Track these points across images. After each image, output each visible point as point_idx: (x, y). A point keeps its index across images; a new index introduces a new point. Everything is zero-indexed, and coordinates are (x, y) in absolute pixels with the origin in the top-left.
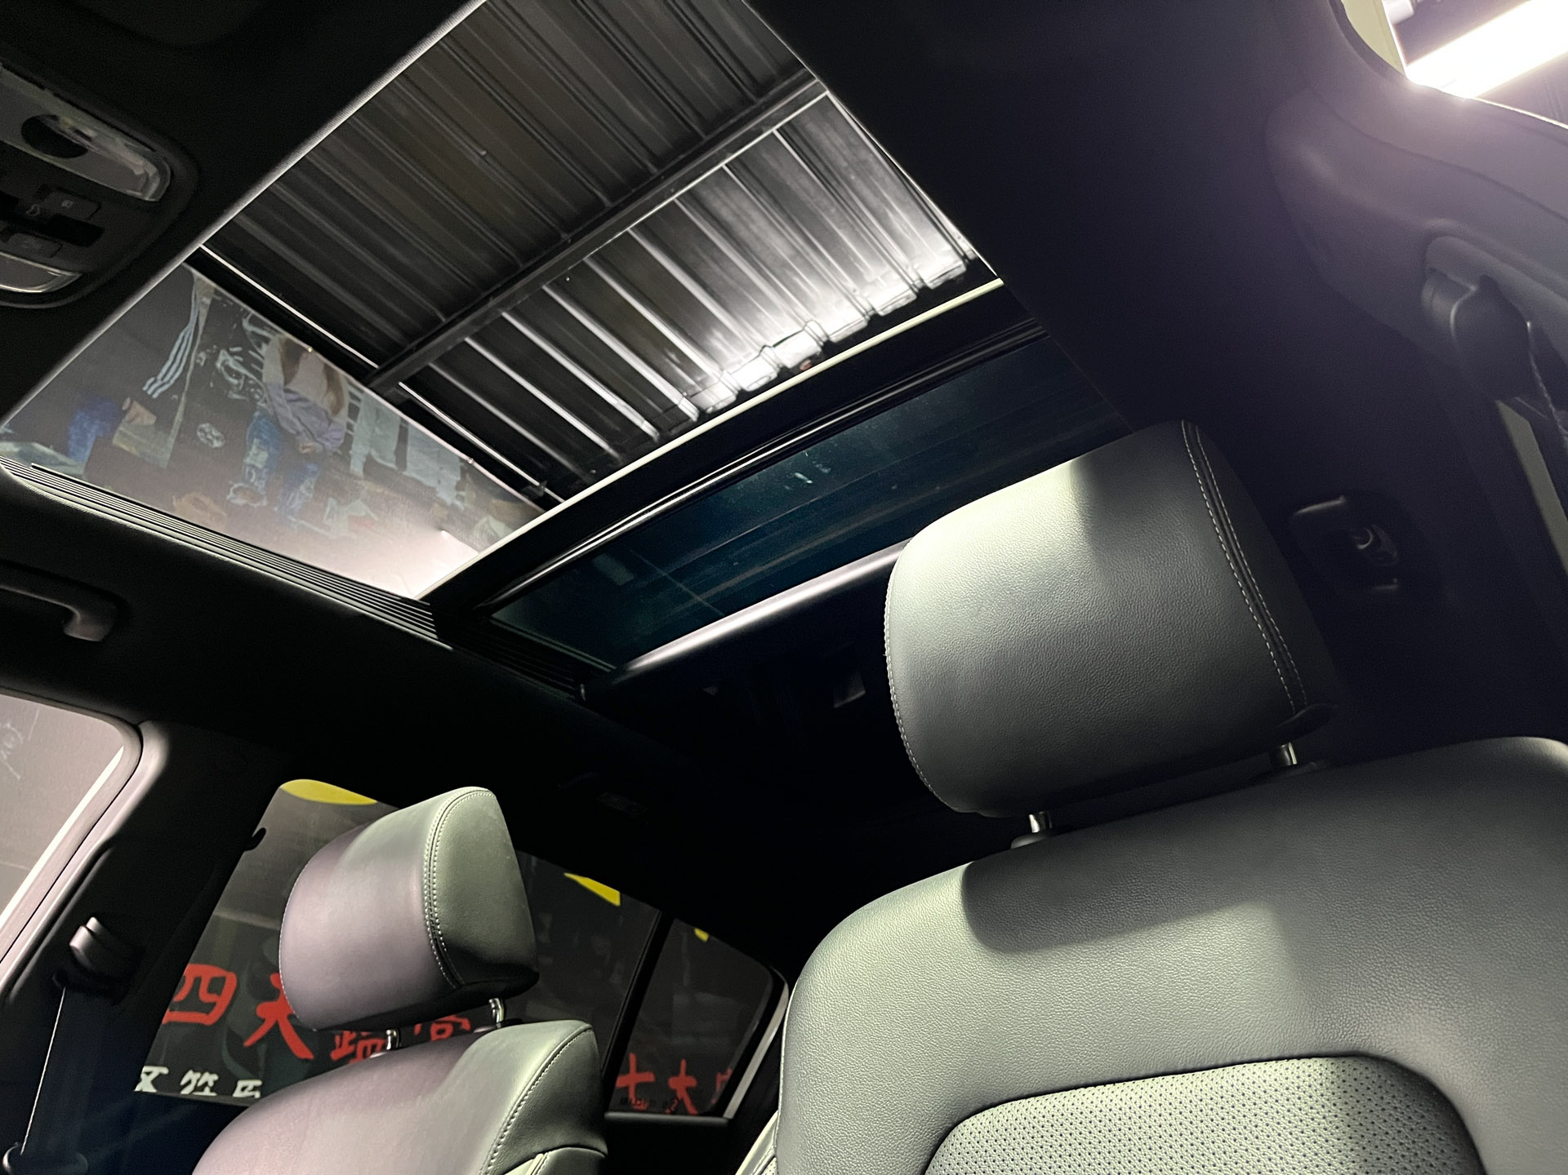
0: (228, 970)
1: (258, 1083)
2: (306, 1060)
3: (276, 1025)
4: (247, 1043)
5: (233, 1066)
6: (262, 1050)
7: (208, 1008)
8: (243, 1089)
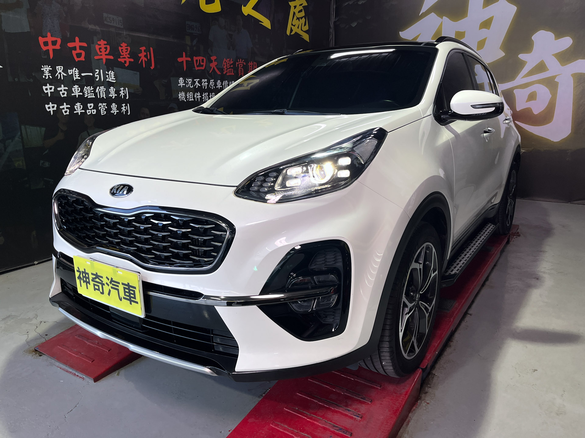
0: (204, 57)
1: (213, 80)
2: (220, 75)
3: (214, 68)
4: (210, 72)
5: (209, 77)
6: (213, 73)
7: (202, 66)
8: (211, 82)
